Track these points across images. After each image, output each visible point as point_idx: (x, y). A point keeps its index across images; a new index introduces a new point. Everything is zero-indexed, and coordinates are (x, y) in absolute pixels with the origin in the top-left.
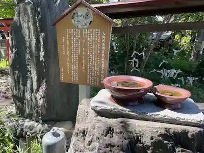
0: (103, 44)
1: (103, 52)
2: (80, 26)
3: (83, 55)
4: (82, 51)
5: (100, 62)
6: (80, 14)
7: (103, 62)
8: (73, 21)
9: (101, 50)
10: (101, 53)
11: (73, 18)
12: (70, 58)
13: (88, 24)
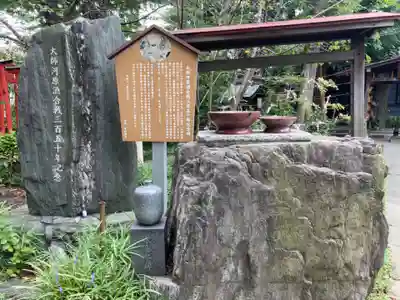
0: (188, 82)
1: (188, 92)
2: (153, 59)
3: (159, 99)
4: (156, 93)
5: (184, 106)
6: (152, 43)
7: (188, 106)
8: (142, 52)
9: (185, 90)
10: (185, 94)
11: (142, 48)
12: (139, 104)
13: (165, 56)
